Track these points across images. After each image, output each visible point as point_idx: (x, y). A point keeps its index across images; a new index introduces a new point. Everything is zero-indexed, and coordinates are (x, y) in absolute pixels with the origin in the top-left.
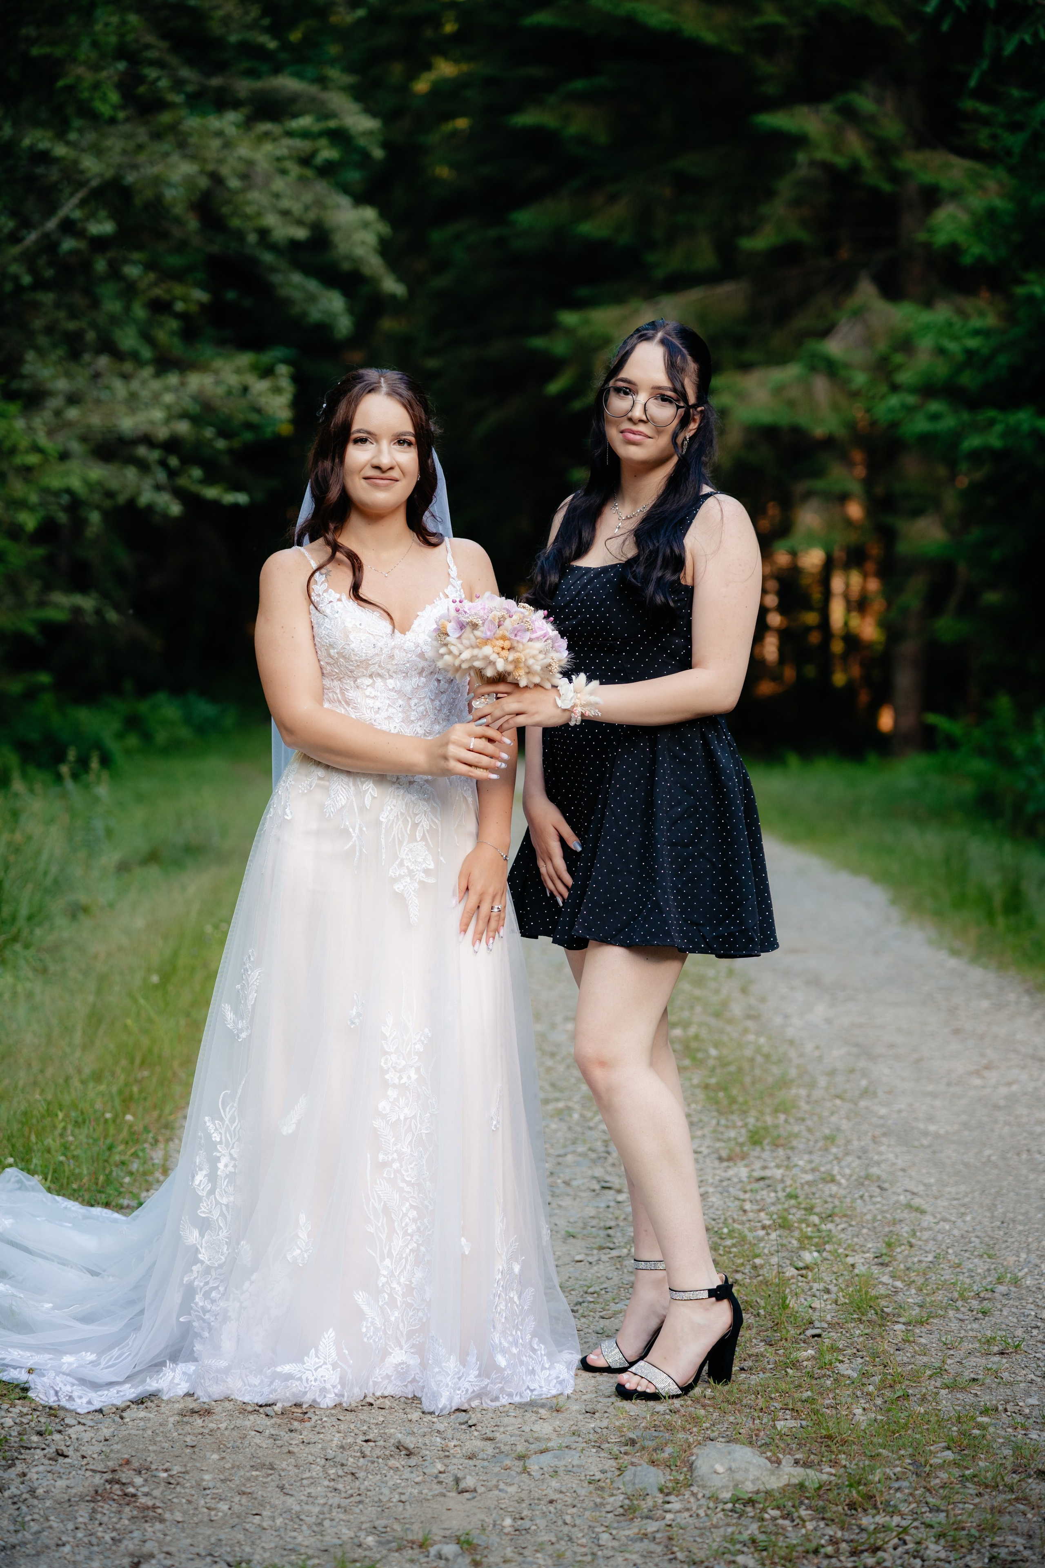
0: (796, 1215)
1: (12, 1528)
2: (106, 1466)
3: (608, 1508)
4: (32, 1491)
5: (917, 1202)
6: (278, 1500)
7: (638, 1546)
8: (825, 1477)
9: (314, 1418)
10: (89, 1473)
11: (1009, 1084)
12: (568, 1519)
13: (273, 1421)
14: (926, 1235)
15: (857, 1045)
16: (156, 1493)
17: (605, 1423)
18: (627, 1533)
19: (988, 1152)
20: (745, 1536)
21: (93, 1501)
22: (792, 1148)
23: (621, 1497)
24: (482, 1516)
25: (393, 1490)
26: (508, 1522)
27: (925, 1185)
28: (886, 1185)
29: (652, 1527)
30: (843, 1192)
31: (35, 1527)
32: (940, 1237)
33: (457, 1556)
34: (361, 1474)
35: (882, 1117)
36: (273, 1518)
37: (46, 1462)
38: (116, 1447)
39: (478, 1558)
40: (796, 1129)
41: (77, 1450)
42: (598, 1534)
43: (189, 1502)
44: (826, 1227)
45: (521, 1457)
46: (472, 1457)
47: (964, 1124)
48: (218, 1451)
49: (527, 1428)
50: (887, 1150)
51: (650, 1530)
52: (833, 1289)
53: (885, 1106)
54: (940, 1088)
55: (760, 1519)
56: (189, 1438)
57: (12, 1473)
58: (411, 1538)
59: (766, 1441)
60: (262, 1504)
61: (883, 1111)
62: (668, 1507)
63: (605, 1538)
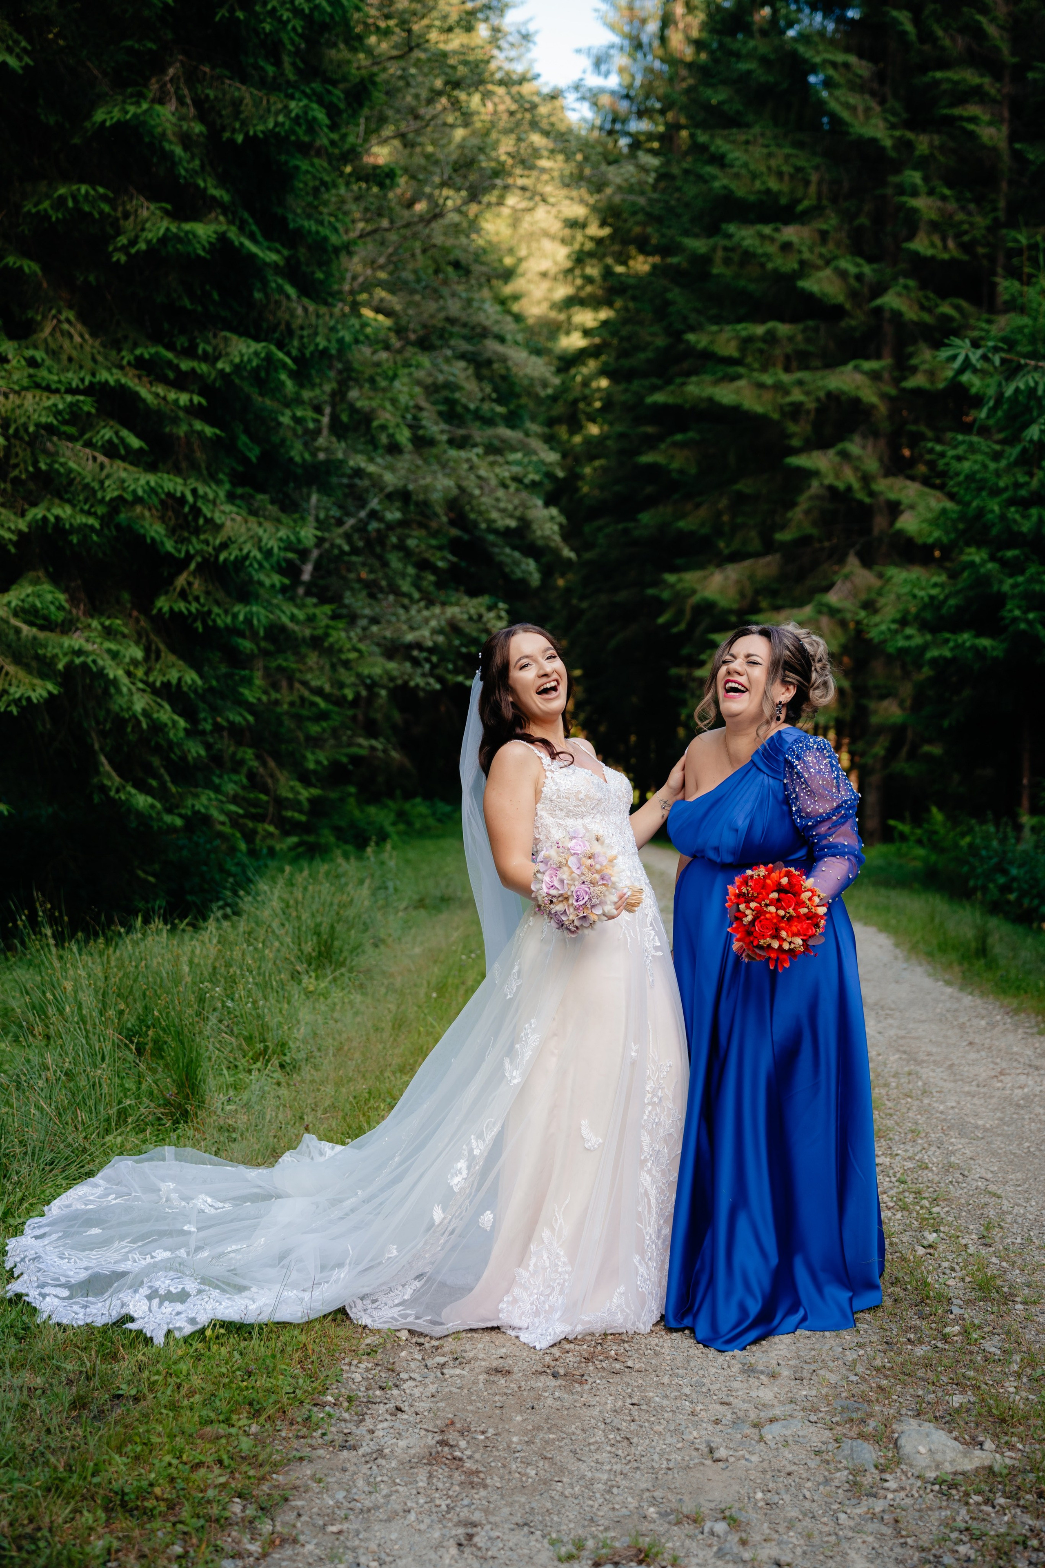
0: (910, 1198)
1: (367, 1489)
2: (436, 1426)
3: (837, 1483)
4: (380, 1451)
5: (992, 1188)
7: (871, 1527)
8: (1008, 1461)
9: (590, 1380)
10: (423, 1433)
11: (1021, 1087)
12: (808, 1494)
13: (559, 1382)
14: (1009, 1218)
15: (905, 1052)
16: (478, 1456)
17: (814, 1393)
18: (858, 1511)
19: (1027, 1144)
20: (959, 1522)
21: (430, 1464)
22: (890, 1139)
23: (846, 1473)
24: (737, 1488)
25: (661, 1456)
26: (759, 1495)
27: (992, 1172)
28: (966, 1173)
29: (879, 1506)
30: (937, 1179)
31: (385, 1489)
32: (1020, 1220)
33: (726, 1533)
34: (635, 1440)
35: (942, 1113)
36: (572, 1486)
37: (389, 1417)
38: (441, 1405)
39: (744, 1535)
40: (890, 1123)
41: (411, 1406)
42: (835, 1512)
43: (504, 1466)
44: (935, 1210)
45: (755, 1426)
46: (717, 1422)
47: (1001, 1119)
48: (520, 1412)
49: (754, 1394)
50: (956, 1142)
51: (878, 1510)
52: (957, 1268)
53: (942, 1103)
54: (974, 1088)
55: (967, 1504)
56: (497, 1398)
57: (362, 1430)
58: (685, 1510)
59: (948, 1418)
60: (562, 1470)
61: (941, 1108)
62: (886, 1485)
63: (842, 1516)
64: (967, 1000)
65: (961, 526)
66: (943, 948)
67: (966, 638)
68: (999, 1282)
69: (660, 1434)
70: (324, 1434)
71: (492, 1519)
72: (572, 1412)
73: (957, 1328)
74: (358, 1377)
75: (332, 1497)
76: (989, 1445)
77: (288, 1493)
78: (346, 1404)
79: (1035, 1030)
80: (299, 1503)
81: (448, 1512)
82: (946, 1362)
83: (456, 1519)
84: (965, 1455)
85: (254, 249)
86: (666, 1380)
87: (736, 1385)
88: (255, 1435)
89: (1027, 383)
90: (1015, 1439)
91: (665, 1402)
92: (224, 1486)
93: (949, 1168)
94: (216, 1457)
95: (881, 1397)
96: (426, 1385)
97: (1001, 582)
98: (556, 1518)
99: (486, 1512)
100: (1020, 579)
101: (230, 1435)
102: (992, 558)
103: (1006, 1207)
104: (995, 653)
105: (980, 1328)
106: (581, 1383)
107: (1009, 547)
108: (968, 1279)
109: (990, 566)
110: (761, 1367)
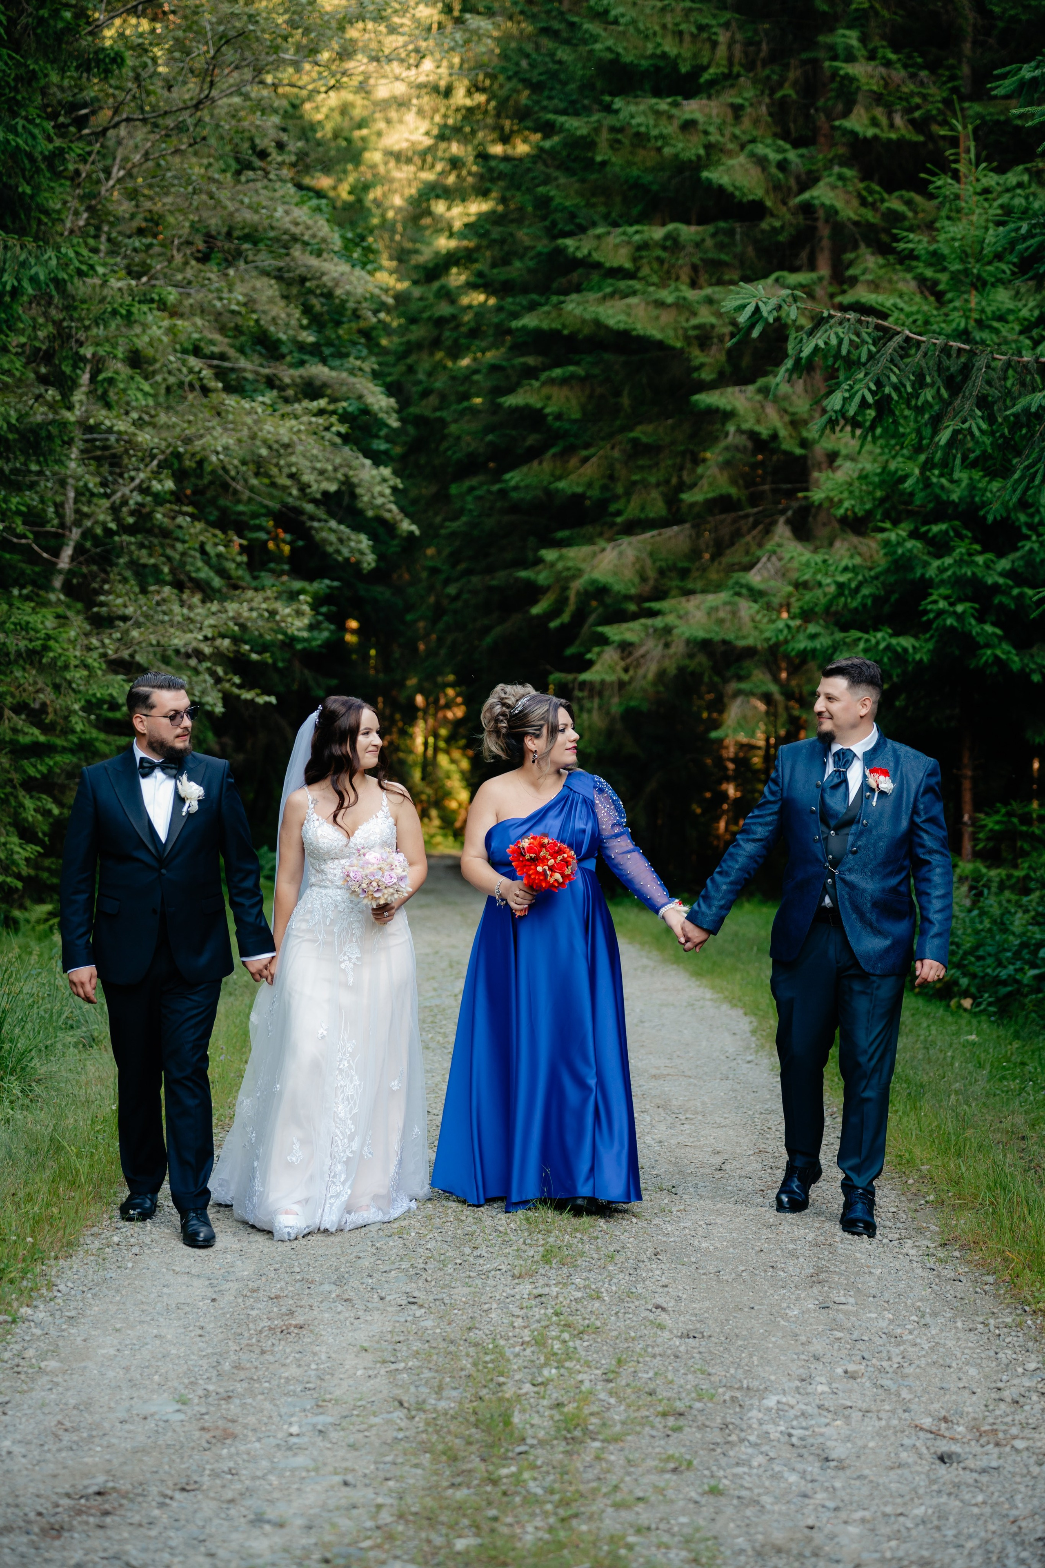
67: (881, 637)
68: (592, 1420)
93: (625, 1297)
97: (926, 564)
100: (948, 561)
103: (663, 1336)
104: (918, 657)
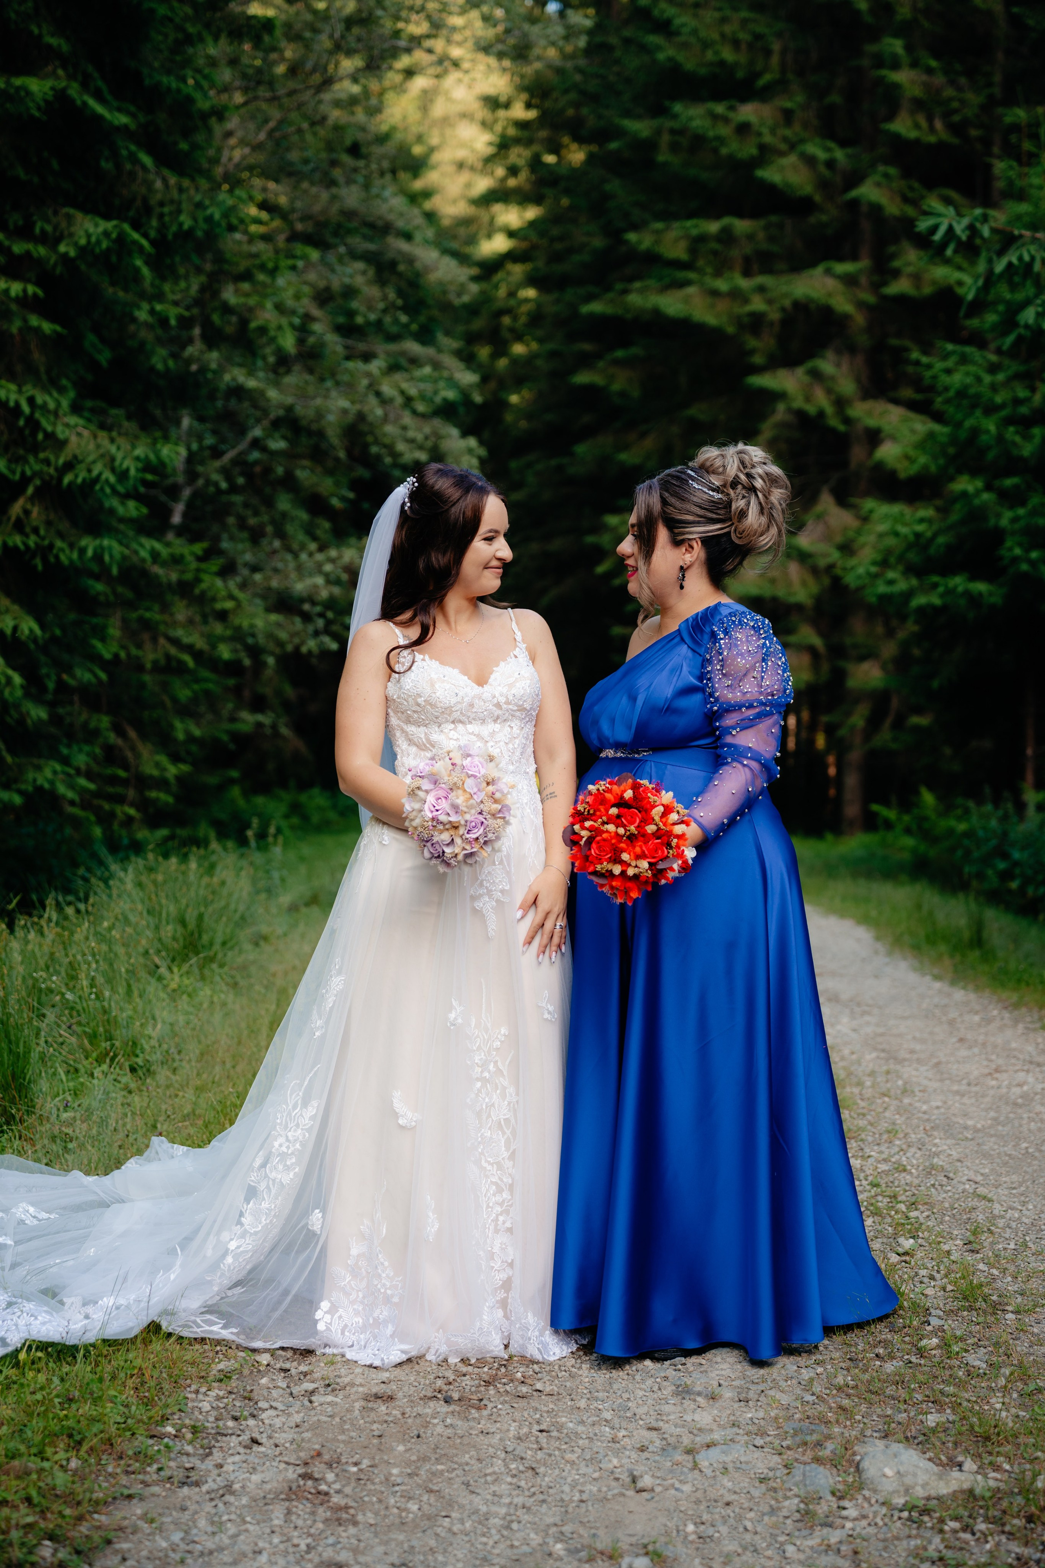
0: (883, 1203)
1: (210, 1529)
2: (299, 1458)
3: (785, 1513)
4: (228, 1487)
5: (981, 1190)
6: (464, 1498)
8: (992, 1483)
9: (490, 1405)
10: (283, 1466)
11: (1020, 1085)
12: (749, 1525)
13: (452, 1408)
15: (883, 1051)
16: (348, 1490)
17: (761, 1414)
18: (810, 1543)
19: (1024, 1145)
20: (932, 1552)
21: (288, 1499)
22: (862, 1140)
23: (796, 1501)
24: (663, 1520)
25: (573, 1487)
26: (691, 1528)
27: (982, 1174)
28: (951, 1175)
29: (835, 1536)
30: (916, 1182)
31: (232, 1529)
32: (1014, 1225)
34: (542, 1470)
35: (925, 1113)
36: (462, 1521)
37: (242, 1450)
38: (307, 1435)
40: (862, 1123)
41: (270, 1437)
42: (782, 1544)
43: (380, 1501)
44: (913, 1214)
45: (689, 1452)
46: (643, 1449)
47: (995, 1119)
48: (404, 1441)
49: (688, 1418)
50: (941, 1143)
51: (833, 1540)
52: (938, 1276)
53: (925, 1103)
54: (964, 1088)
55: (941, 1531)
56: (375, 1427)
57: (209, 1464)
58: (599, 1546)
59: (921, 1438)
60: (450, 1504)
61: (925, 1107)
62: (844, 1513)
63: (790, 1550)
64: (959, 995)
65: (951, 450)
66: (932, 939)
67: (958, 582)
68: (986, 1290)
69: (573, 1463)
70: (160, 1469)
71: (362, 1559)
72: (466, 1440)
73: (935, 1341)
74: (206, 1406)
75: (167, 1539)
76: (970, 1465)
77: (111, 1535)
78: (189, 1436)
79: (1038, 1025)
80: (125, 1546)
81: (308, 1552)
82: (920, 1377)
83: (317, 1560)
84: (940, 1477)
85: (99, 109)
86: (582, 1404)
87: (667, 1408)
88: (75, 1472)
89: (1020, 259)
90: (1001, 1459)
91: (580, 1429)
92: (30, 1526)
93: (930, 1170)
94: (22, 1494)
95: (842, 1418)
96: (289, 1415)
97: (999, 516)
98: (440, 1558)
99: (355, 1551)
100: (1021, 511)
101: (42, 1470)
102: (988, 487)
103: (997, 1209)
104: (993, 600)
105: (962, 1339)
106: (479, 1409)
107: (1008, 474)
108: (949, 1288)
109: (986, 496)
110: (698, 1388)
